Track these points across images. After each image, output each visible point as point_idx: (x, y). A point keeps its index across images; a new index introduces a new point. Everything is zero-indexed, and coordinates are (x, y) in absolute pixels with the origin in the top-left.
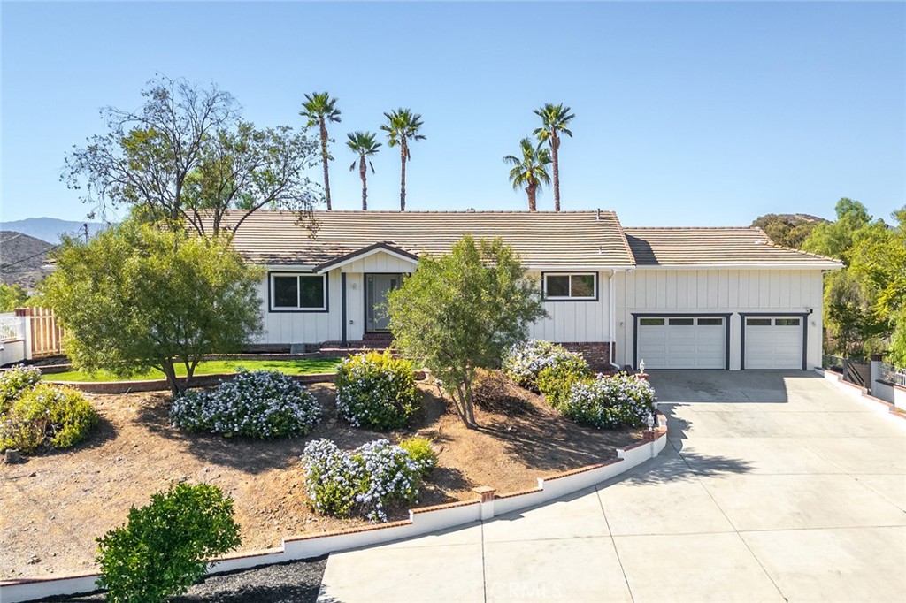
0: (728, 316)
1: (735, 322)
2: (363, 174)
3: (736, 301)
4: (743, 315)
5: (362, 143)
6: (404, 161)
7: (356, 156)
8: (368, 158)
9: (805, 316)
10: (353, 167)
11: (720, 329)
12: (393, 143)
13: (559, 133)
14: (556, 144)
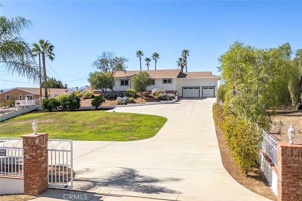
0: (199, 87)
1: (201, 88)
2: (148, 66)
3: (201, 84)
4: (202, 87)
5: (148, 60)
6: (156, 63)
7: (147, 63)
8: (149, 63)
9: (214, 87)
10: (146, 65)
11: (198, 89)
12: (154, 59)
13: (187, 56)
14: (186, 58)
